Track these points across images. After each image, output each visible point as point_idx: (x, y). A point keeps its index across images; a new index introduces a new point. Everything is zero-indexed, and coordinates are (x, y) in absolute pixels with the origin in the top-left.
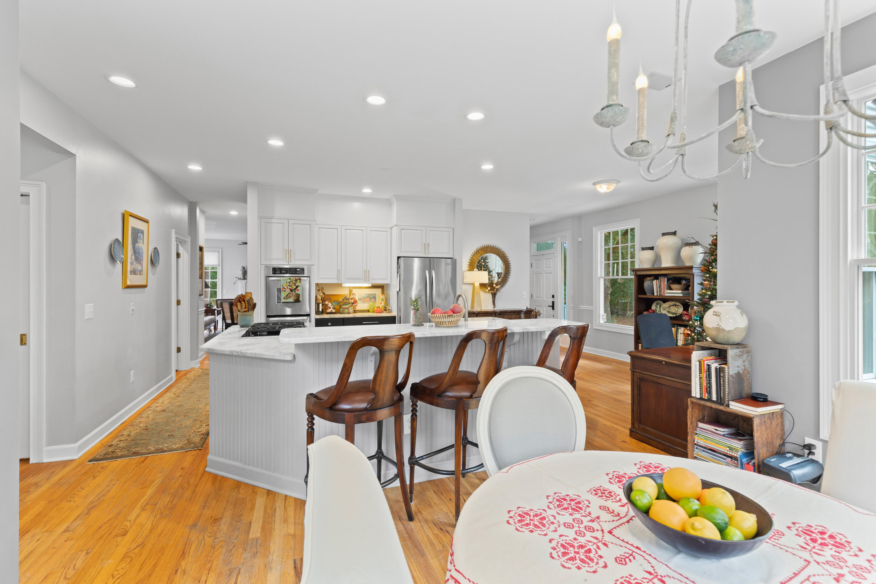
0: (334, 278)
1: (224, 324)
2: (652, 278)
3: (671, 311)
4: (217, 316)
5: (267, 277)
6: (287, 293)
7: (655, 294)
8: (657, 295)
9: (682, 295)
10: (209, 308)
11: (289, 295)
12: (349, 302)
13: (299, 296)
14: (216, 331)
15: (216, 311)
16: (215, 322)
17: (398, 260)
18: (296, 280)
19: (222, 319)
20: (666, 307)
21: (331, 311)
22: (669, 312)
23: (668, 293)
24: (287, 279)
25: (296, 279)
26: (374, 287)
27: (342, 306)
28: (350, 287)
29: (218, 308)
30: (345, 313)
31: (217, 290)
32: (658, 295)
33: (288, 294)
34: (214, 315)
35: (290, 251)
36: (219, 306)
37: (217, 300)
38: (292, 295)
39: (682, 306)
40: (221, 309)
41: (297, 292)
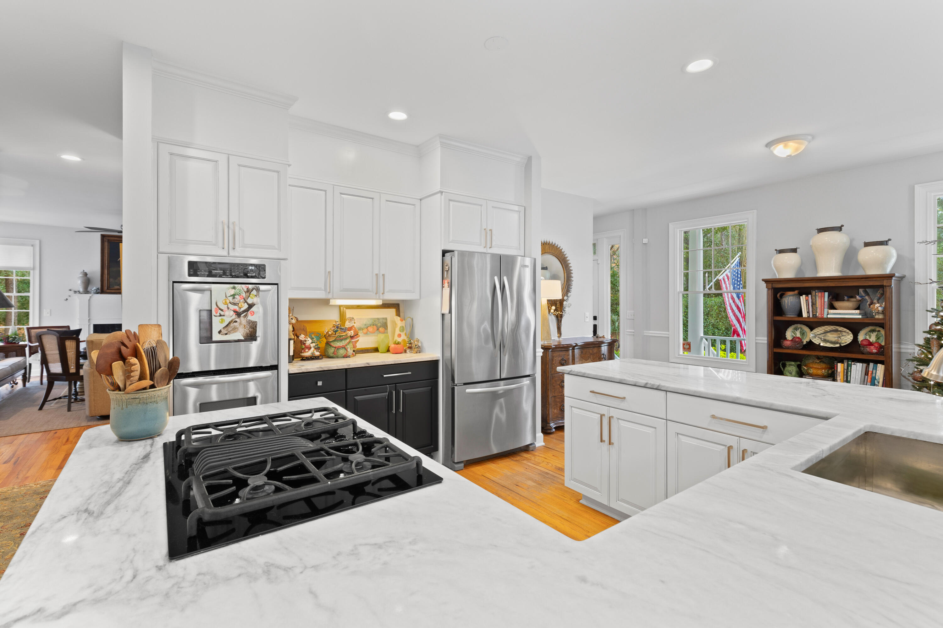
0: (320, 289)
1: (45, 374)
2: (796, 292)
3: (827, 338)
4: (30, 356)
5: (174, 282)
6: (227, 320)
7: (805, 315)
8: (809, 317)
9: (860, 317)
10: (12, 343)
11: (232, 325)
12: (347, 335)
13: (256, 327)
14: (27, 383)
15: (27, 349)
16: (25, 368)
17: (443, 255)
18: (249, 291)
19: (39, 362)
20: (818, 333)
21: (313, 353)
22: (825, 341)
23: (833, 314)
24: (229, 289)
25: (248, 289)
26: (386, 305)
27: (332, 344)
28: (340, 306)
29: (31, 343)
30: (338, 357)
31: (31, 311)
32: (811, 316)
33: (230, 323)
34: (24, 355)
35: (231, 226)
36: (33, 339)
37: (29, 329)
38: (240, 324)
39: (850, 332)
40: (37, 344)
41: (250, 317)
